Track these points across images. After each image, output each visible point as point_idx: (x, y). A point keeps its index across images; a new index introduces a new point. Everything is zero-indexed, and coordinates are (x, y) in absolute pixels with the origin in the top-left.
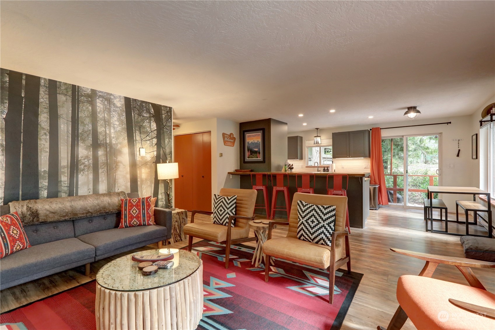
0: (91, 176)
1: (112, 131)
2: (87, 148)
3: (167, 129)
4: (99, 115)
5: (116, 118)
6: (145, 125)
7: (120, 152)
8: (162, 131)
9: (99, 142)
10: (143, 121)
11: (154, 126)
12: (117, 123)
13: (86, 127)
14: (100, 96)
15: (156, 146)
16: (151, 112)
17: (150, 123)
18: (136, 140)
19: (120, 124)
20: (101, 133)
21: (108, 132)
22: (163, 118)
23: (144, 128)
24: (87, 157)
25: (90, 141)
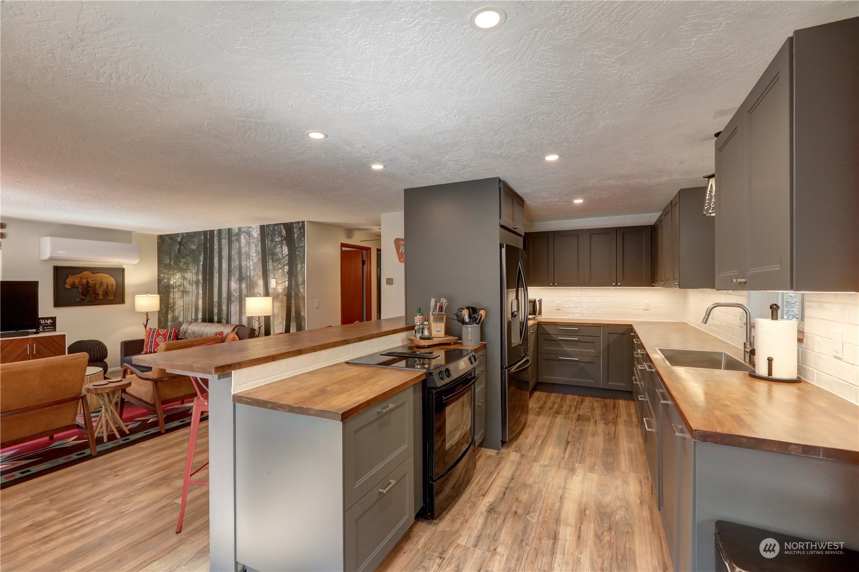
0: (238, 308)
1: (251, 263)
2: (235, 283)
3: (299, 251)
4: (242, 250)
5: (253, 251)
6: (277, 251)
7: (256, 284)
8: (294, 255)
9: (243, 276)
10: (275, 247)
11: (286, 250)
12: (255, 255)
13: (235, 263)
14: (244, 232)
15: (287, 275)
16: (283, 235)
17: (282, 248)
18: (269, 270)
19: (256, 256)
20: (244, 266)
21: (248, 265)
22: (295, 237)
23: (276, 255)
24: (236, 290)
25: (237, 276)
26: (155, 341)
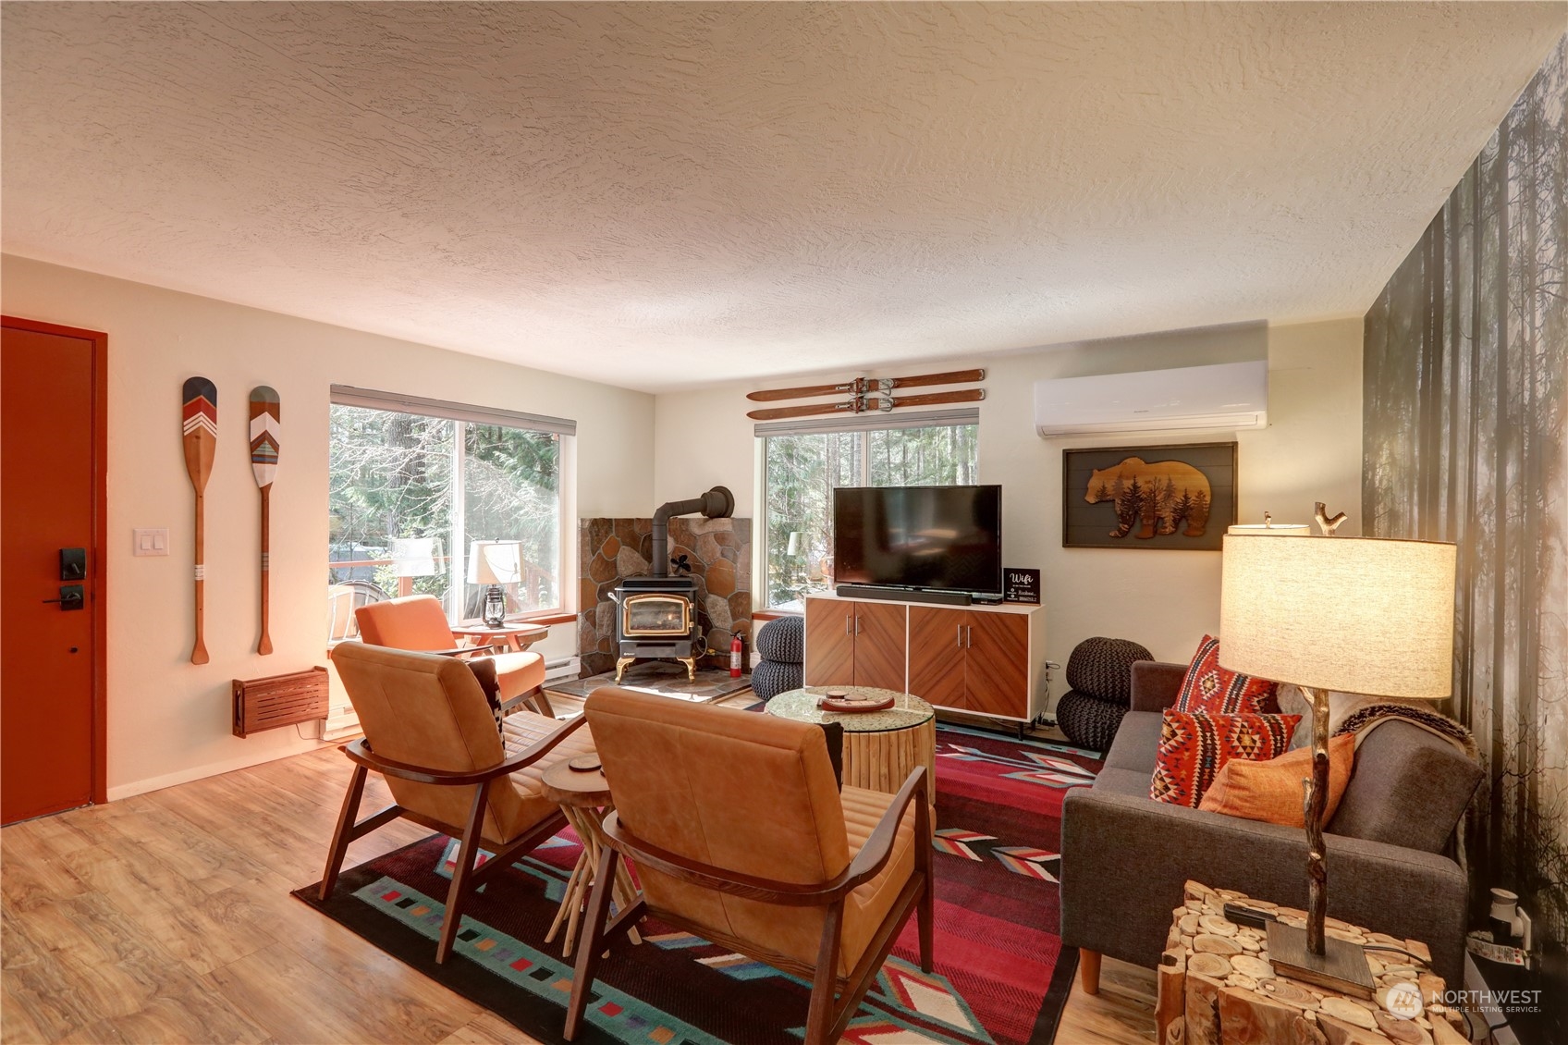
26: (1197, 686)
